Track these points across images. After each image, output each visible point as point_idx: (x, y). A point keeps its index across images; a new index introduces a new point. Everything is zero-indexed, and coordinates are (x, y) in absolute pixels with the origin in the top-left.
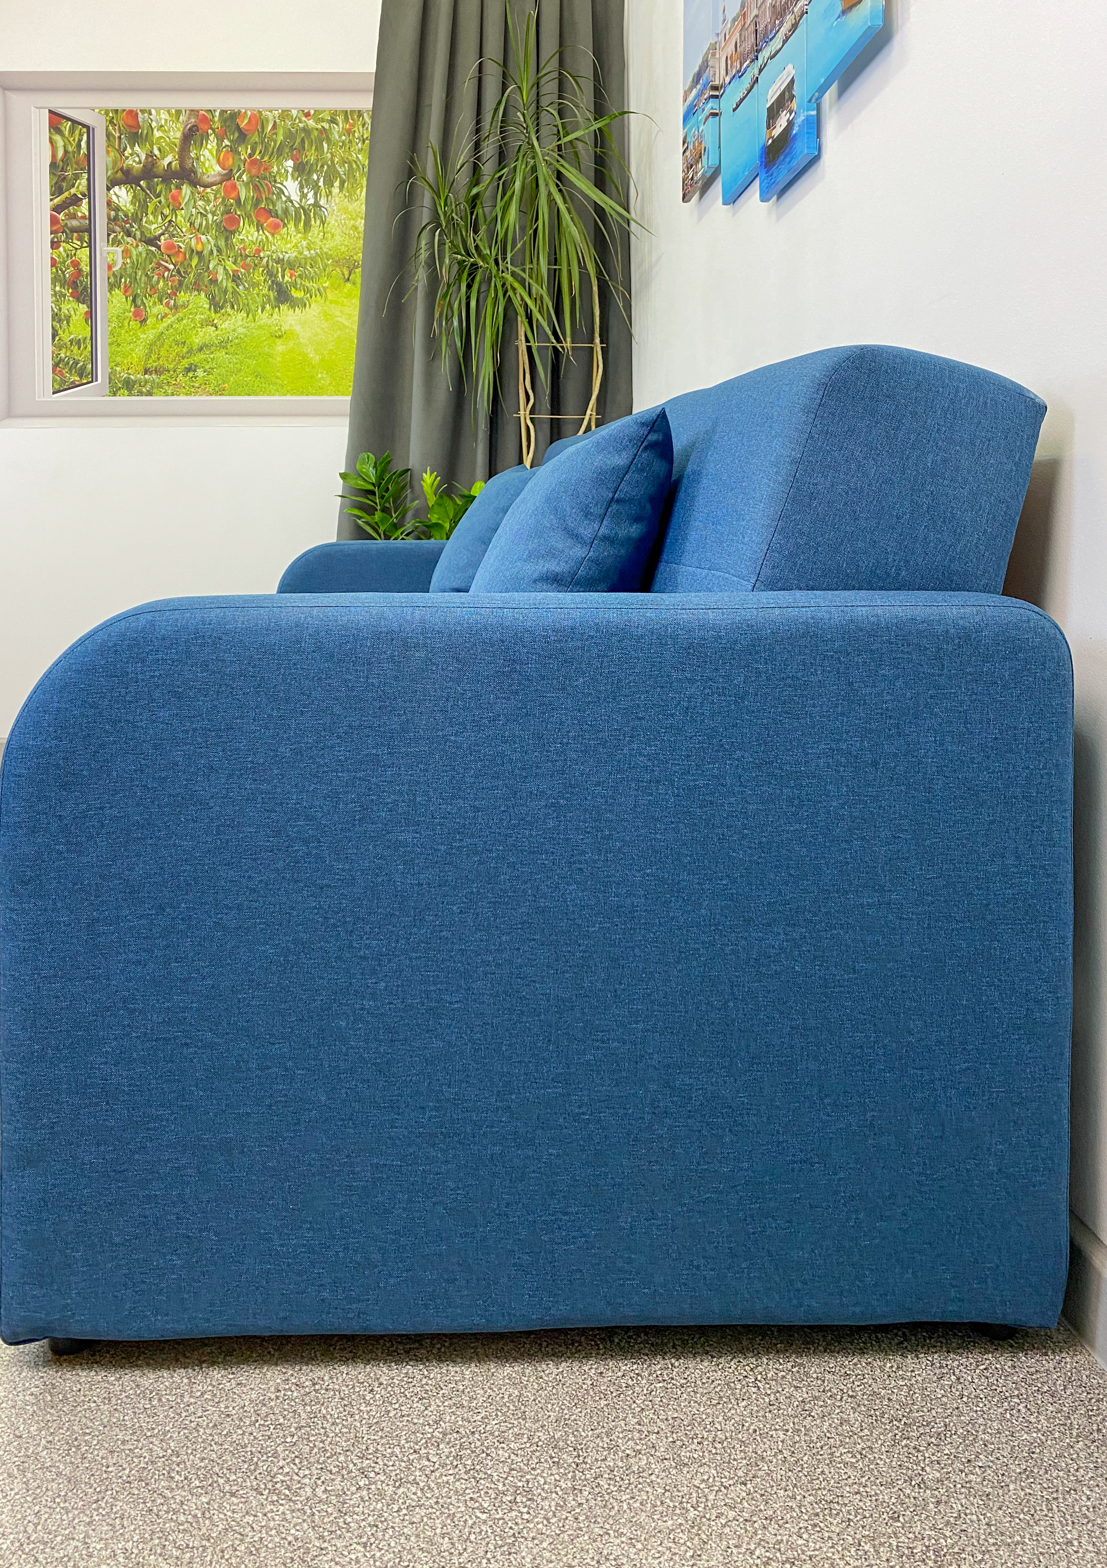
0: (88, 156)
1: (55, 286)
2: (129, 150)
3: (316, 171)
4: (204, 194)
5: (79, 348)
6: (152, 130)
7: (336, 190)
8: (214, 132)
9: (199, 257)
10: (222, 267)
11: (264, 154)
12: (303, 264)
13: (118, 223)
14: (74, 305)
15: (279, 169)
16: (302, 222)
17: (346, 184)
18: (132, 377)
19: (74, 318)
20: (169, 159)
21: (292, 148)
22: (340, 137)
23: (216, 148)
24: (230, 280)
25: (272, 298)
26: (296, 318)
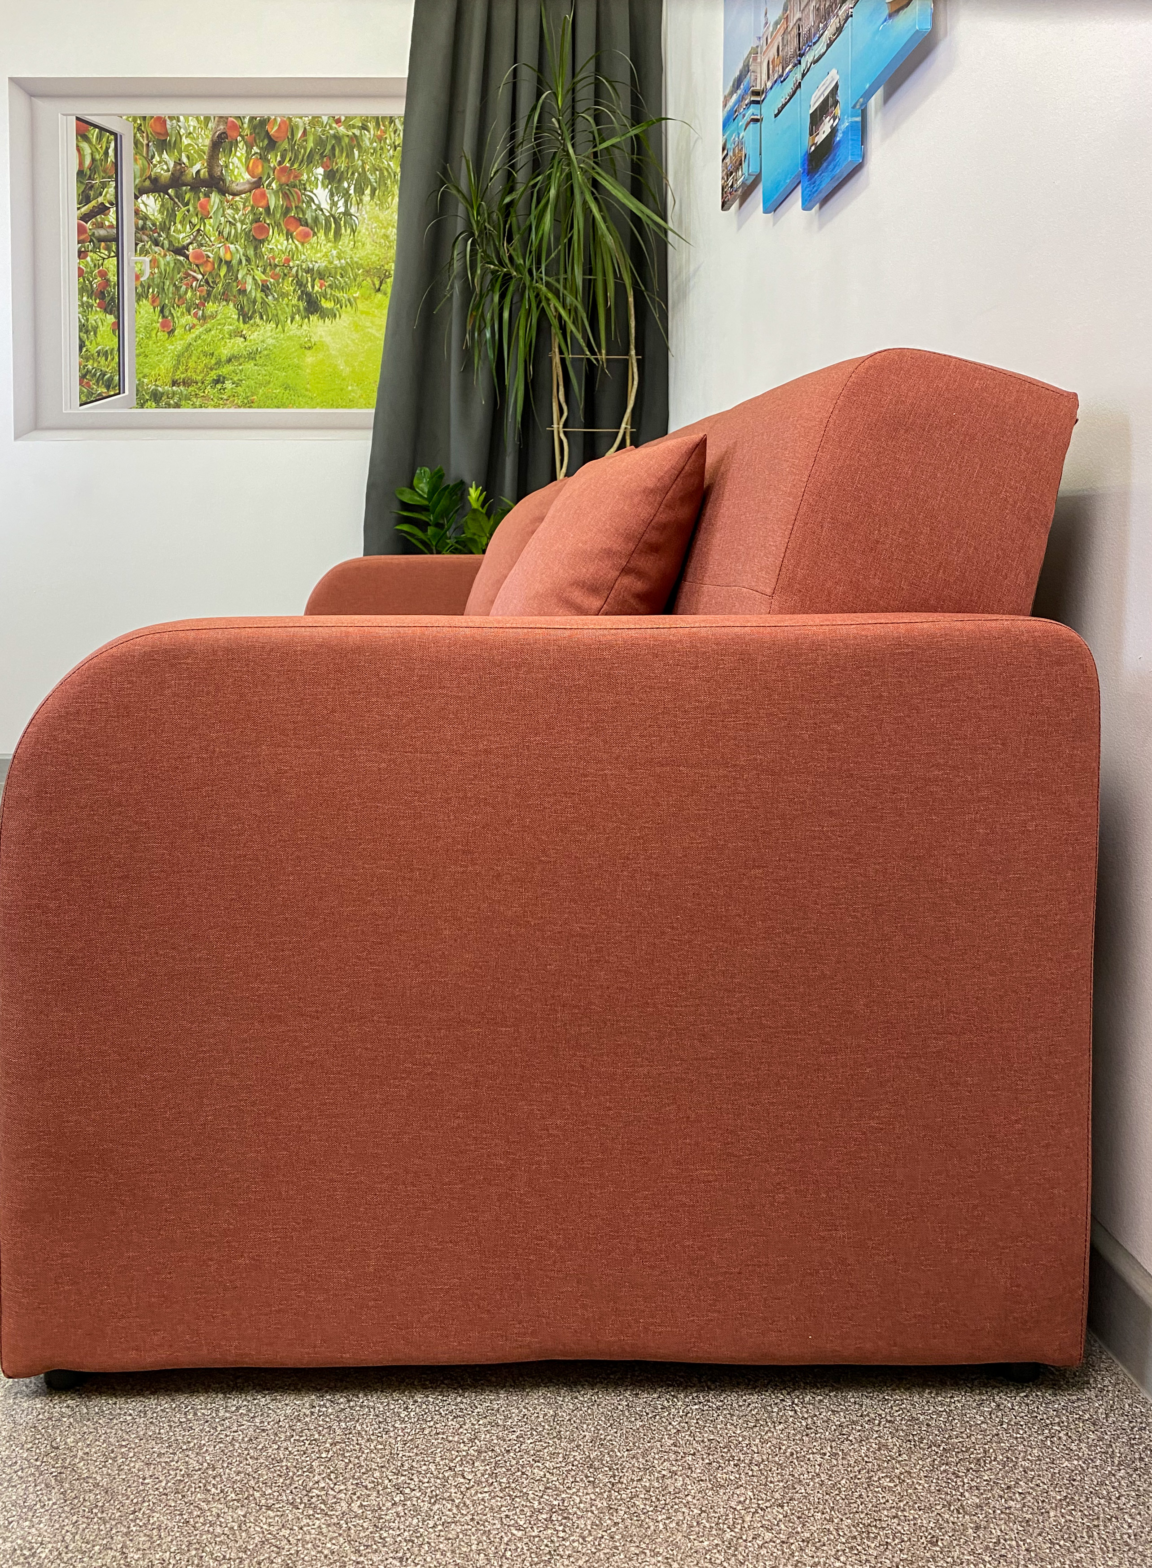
0: (115, 163)
1: (82, 297)
2: (157, 158)
3: (347, 179)
4: (232, 202)
5: (106, 359)
6: (181, 137)
7: (366, 198)
8: (243, 139)
9: (228, 267)
10: (251, 277)
11: (294, 161)
12: (333, 274)
13: (146, 232)
14: (101, 315)
15: (309, 177)
16: (333, 231)
17: (377, 192)
18: (160, 389)
19: (101, 328)
20: (197, 167)
21: (322, 156)
22: (371, 144)
23: (245, 155)
24: (259, 290)
25: (302, 308)
26: (326, 329)
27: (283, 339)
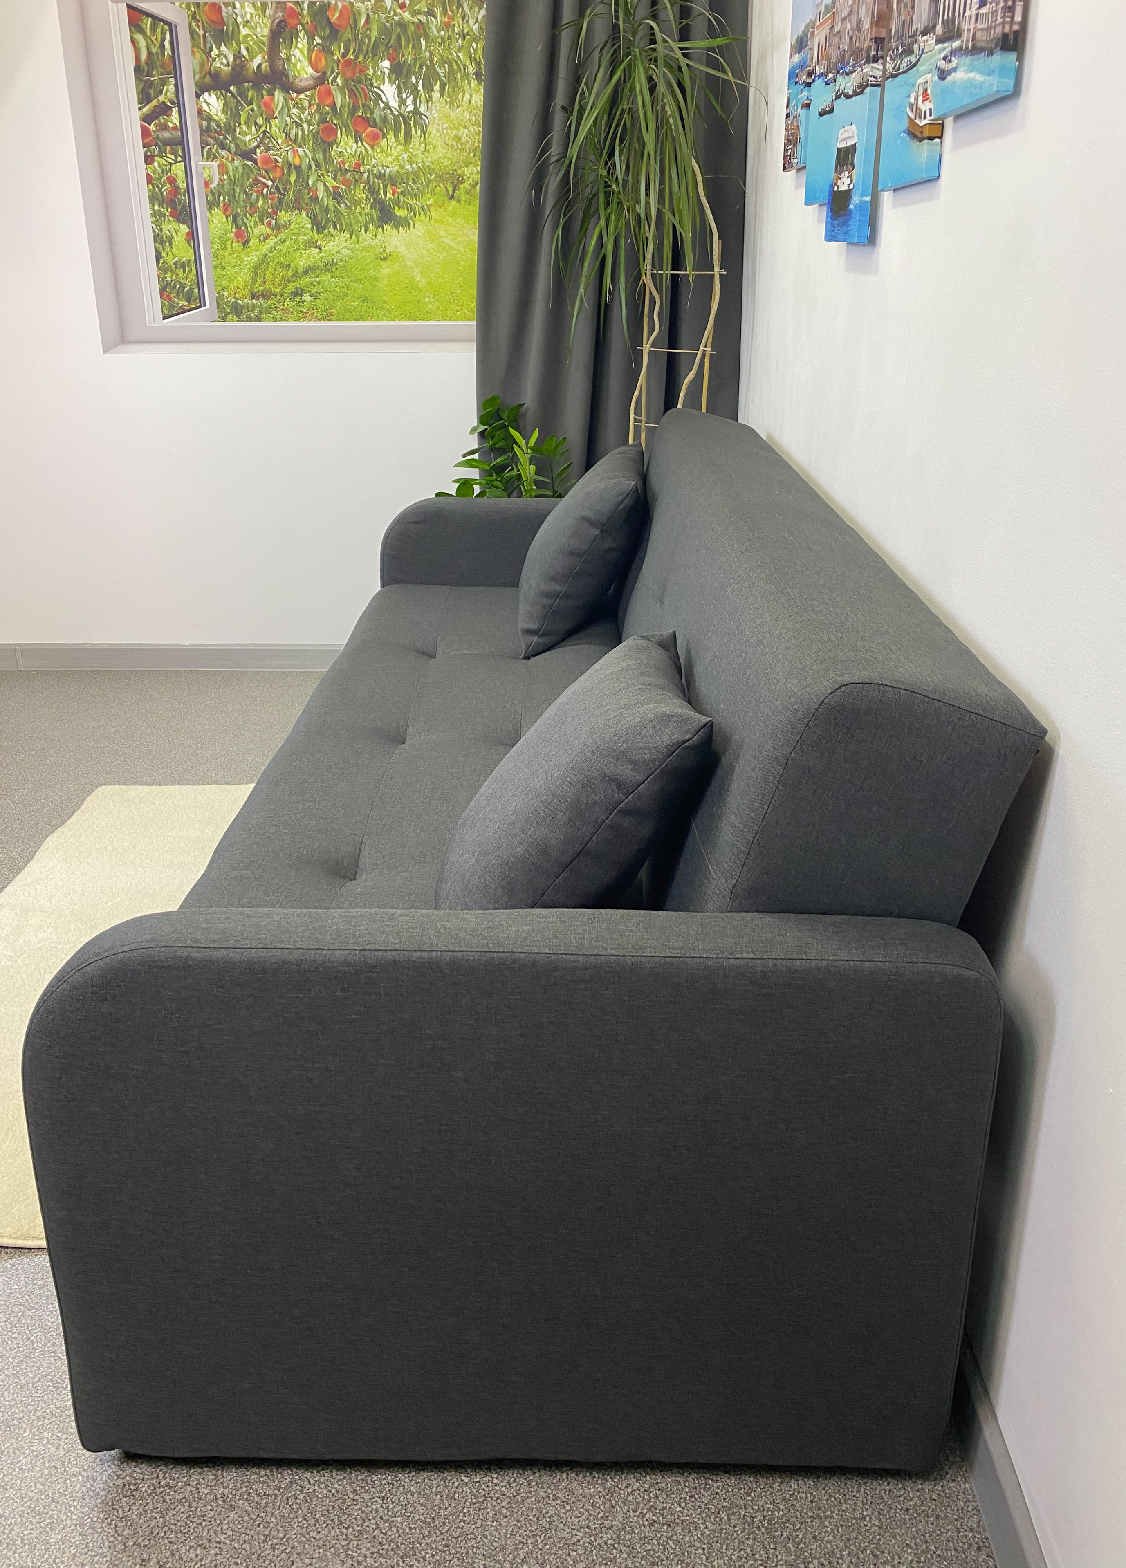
0: (173, 57)
1: (154, 205)
2: (215, 51)
3: (415, 74)
4: (297, 100)
5: (184, 272)
6: (238, 26)
7: (436, 95)
8: (304, 28)
9: (298, 173)
10: (322, 183)
11: (358, 53)
12: (405, 181)
13: (211, 134)
14: (175, 225)
15: (375, 71)
16: (402, 132)
17: (447, 88)
18: (239, 301)
19: (176, 239)
20: (258, 60)
21: (387, 47)
22: (438, 32)
23: (307, 46)
24: (331, 198)
25: (375, 217)
26: (400, 238)
27: (358, 250)
